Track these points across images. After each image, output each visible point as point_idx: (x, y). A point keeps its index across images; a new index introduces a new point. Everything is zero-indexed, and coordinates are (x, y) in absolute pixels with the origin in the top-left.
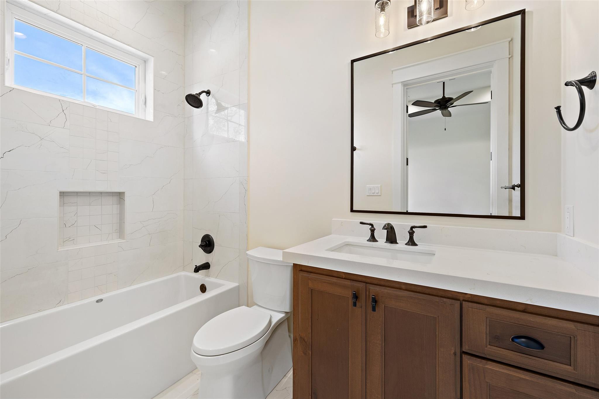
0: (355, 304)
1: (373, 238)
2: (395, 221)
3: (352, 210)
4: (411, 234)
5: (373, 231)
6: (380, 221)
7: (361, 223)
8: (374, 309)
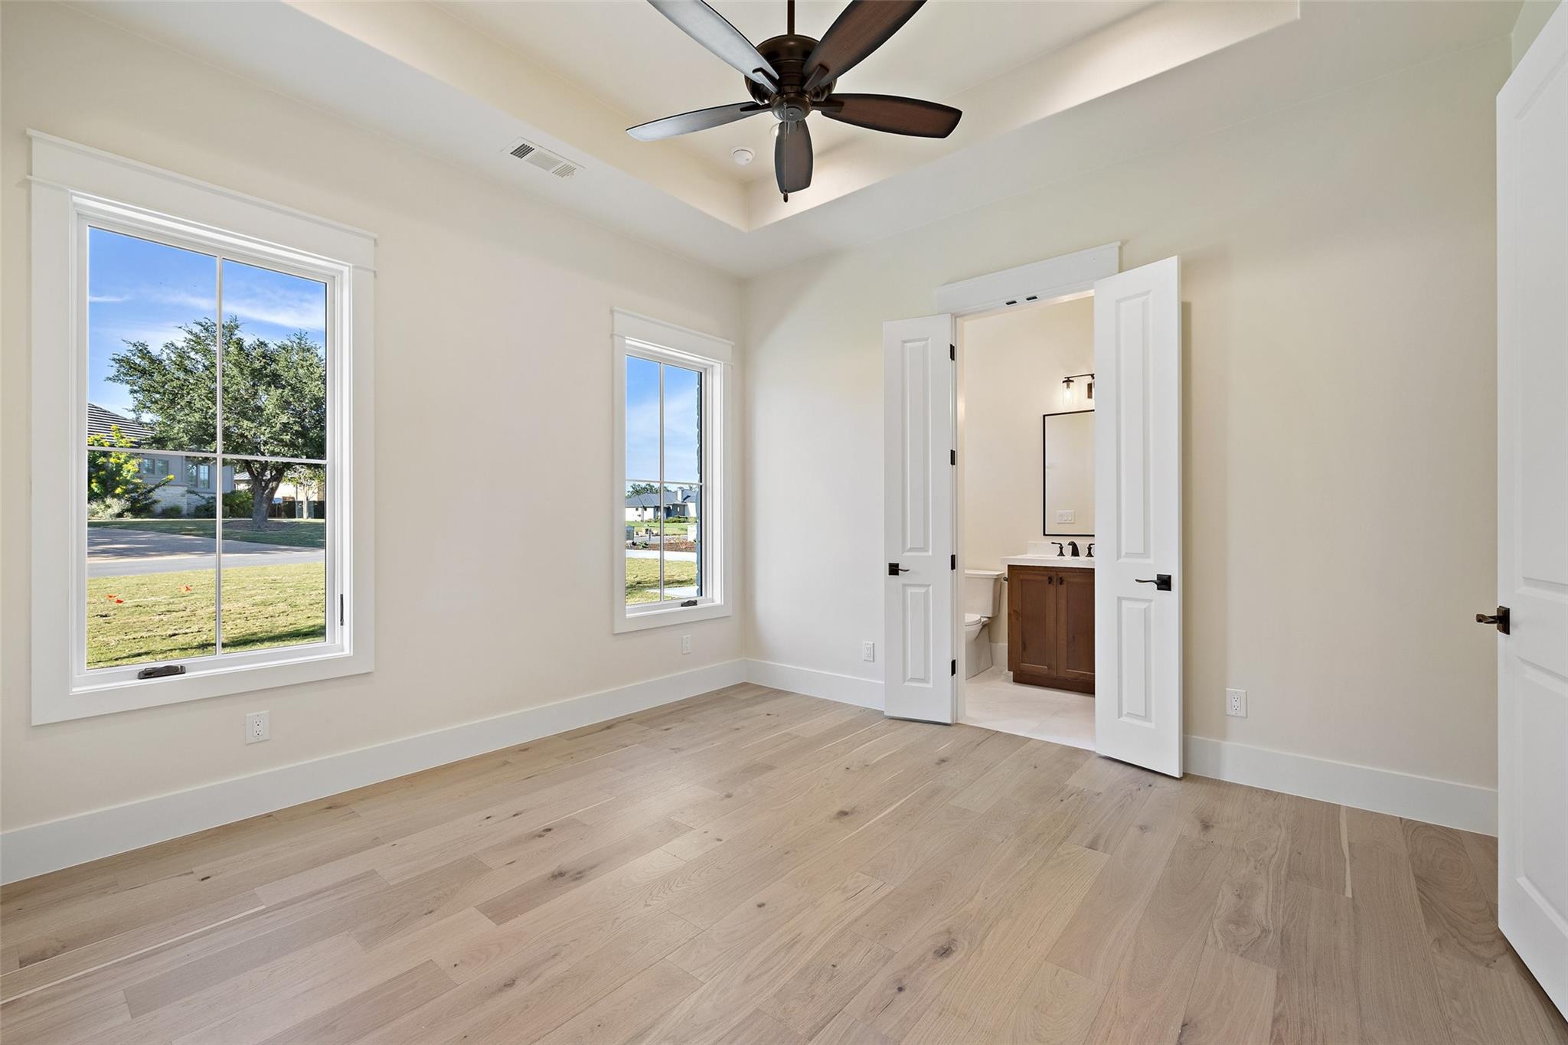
0: (1050, 583)
1: (1061, 554)
2: (1078, 541)
3: (1044, 534)
4: (1090, 549)
5: (1061, 548)
6: (1065, 542)
7: (1053, 543)
8: (1061, 584)
